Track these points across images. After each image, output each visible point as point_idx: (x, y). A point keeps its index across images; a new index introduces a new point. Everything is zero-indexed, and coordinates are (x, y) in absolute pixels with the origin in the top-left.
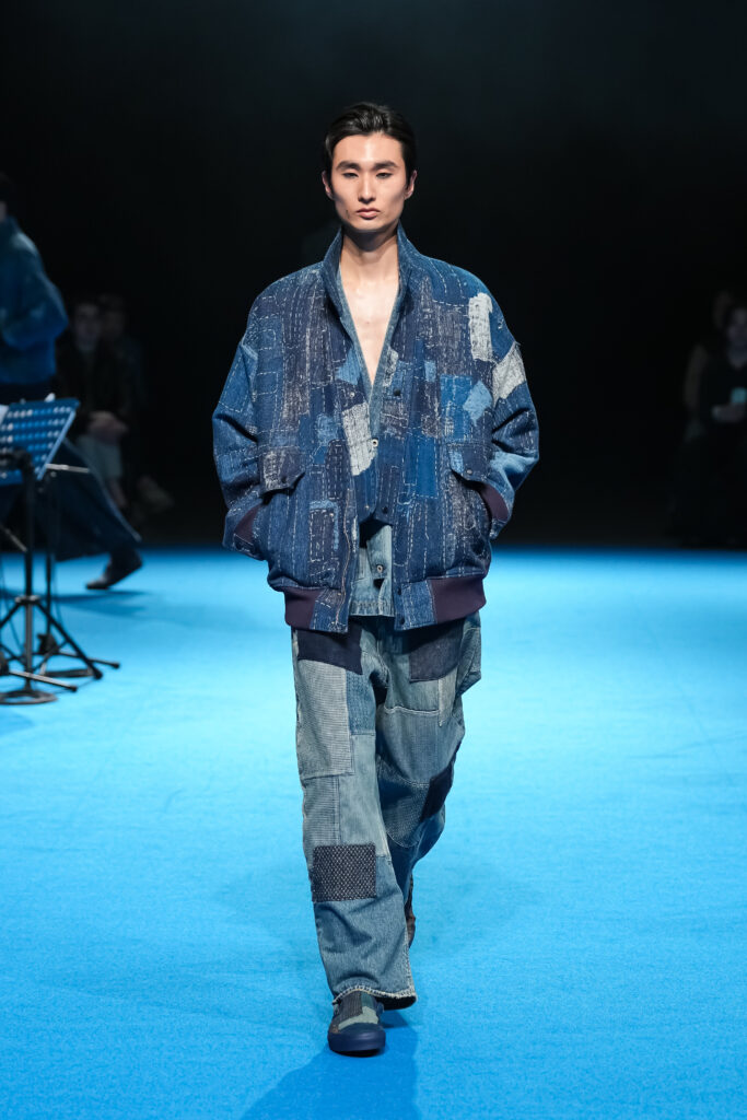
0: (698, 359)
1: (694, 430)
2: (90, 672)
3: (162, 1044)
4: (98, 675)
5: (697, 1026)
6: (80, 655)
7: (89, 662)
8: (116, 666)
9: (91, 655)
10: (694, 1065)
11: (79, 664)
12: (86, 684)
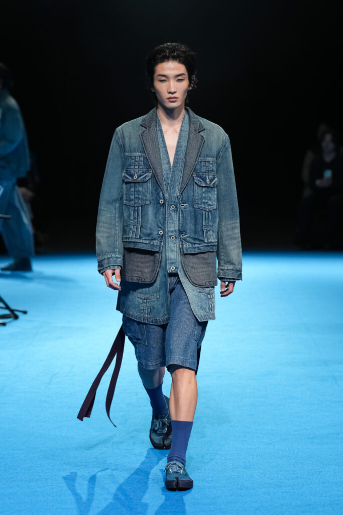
0: (309, 157)
1: (307, 192)
2: (12, 315)
3: (48, 500)
4: (16, 317)
5: (311, 486)
6: (7, 307)
7: (12, 311)
8: (25, 312)
9: (13, 307)
10: (310, 505)
11: (7, 312)
12: (10, 322)
